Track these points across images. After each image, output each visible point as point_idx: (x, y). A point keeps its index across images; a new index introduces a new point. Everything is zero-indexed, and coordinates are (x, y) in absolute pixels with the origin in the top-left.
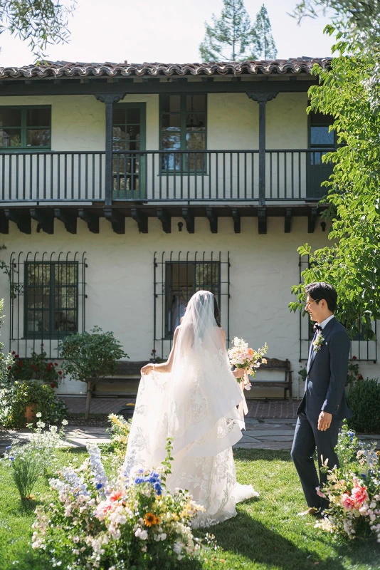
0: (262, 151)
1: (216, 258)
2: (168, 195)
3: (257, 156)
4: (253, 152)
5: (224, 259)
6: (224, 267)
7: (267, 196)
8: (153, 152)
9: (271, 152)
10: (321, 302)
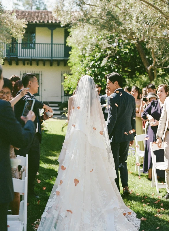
0: (52, 44)
1: (38, 73)
2: (25, 55)
3: (50, 45)
4: (49, 44)
5: (40, 73)
6: (40, 76)
7: (53, 56)
8: (19, 43)
9: (54, 44)
10: (115, 83)
